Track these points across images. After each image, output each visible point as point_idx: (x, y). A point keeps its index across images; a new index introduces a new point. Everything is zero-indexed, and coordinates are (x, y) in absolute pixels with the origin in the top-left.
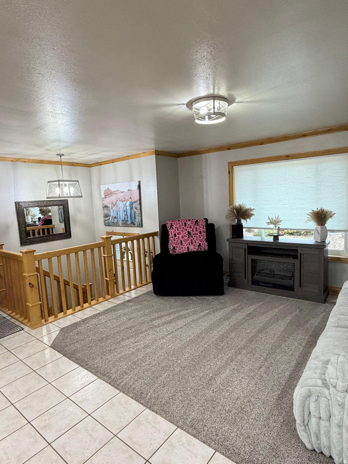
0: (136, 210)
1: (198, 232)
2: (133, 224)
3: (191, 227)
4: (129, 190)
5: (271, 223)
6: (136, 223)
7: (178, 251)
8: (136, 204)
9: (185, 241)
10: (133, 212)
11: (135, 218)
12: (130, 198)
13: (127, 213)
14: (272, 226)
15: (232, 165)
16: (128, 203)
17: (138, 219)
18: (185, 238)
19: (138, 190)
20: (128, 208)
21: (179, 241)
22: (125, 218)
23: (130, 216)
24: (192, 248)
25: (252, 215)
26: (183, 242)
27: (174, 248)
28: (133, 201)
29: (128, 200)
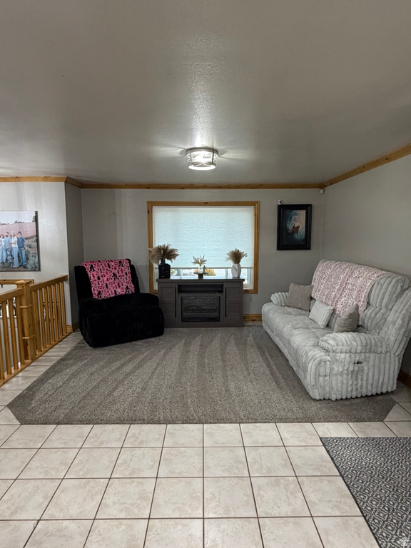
0: (30, 249)
1: (124, 274)
2: (23, 267)
3: (115, 269)
4: (16, 222)
5: (197, 262)
6: (28, 266)
7: (103, 296)
8: (30, 240)
9: (111, 283)
10: (24, 252)
11: (27, 259)
12: (20, 232)
13: (11, 253)
14: (198, 265)
15: (151, 205)
16: (15, 240)
17: (32, 260)
18: (111, 281)
19: (35, 223)
20: (15, 246)
21: (104, 285)
22: (7, 260)
23: (19, 257)
24: (120, 291)
25: (177, 255)
26: (109, 286)
27: (99, 293)
28: (24, 237)
29: (14, 235)
